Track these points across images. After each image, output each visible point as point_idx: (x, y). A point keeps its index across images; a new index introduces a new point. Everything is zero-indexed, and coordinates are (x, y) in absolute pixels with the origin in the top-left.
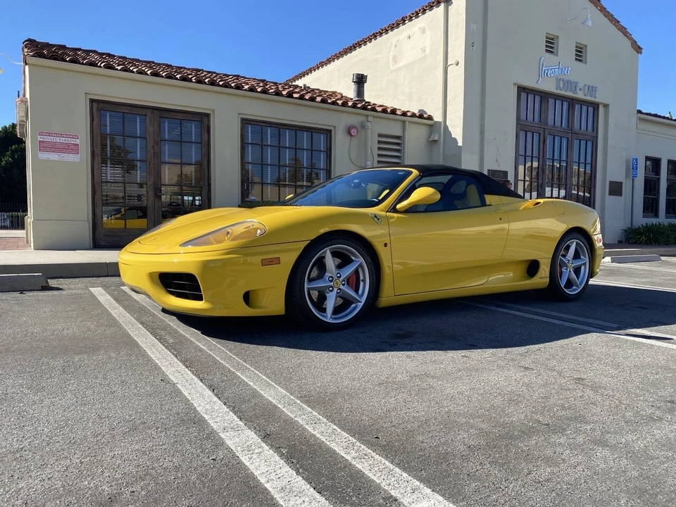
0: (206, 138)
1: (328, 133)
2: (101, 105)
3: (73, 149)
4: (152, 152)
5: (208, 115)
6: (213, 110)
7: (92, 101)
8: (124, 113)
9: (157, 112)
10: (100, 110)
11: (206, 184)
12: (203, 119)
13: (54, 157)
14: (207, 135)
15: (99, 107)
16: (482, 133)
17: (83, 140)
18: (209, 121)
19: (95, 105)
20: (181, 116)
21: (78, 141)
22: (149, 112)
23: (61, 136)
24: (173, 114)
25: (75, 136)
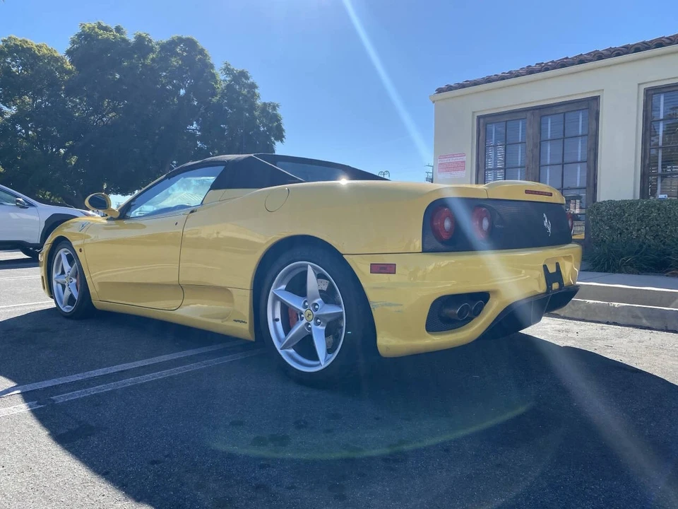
0: (594, 126)
2: (487, 119)
3: (460, 166)
4: (531, 156)
5: (596, 99)
6: (603, 91)
7: (479, 118)
8: (506, 121)
9: (537, 111)
10: (486, 124)
11: (592, 184)
12: (590, 106)
13: (447, 175)
14: (594, 122)
15: (485, 122)
17: (470, 157)
18: (598, 105)
19: (481, 121)
20: (561, 109)
21: (465, 159)
22: (529, 114)
23: (453, 156)
24: (555, 108)
25: (463, 155)
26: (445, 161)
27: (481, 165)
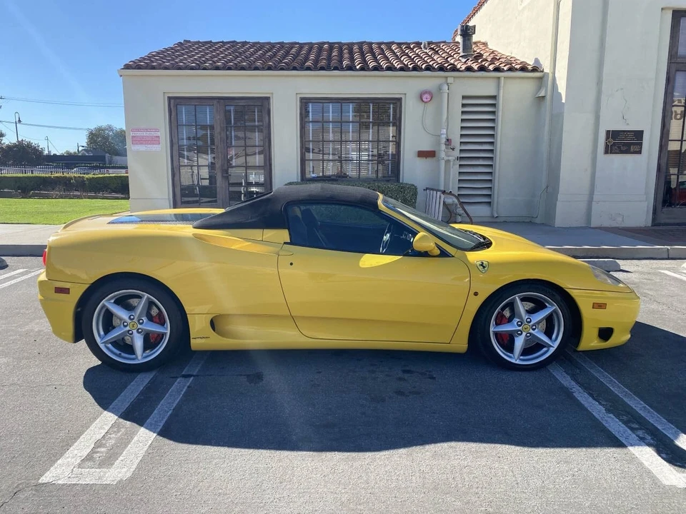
0: (267, 120)
1: (397, 102)
2: (178, 101)
3: (155, 140)
4: (219, 137)
5: (268, 99)
6: (272, 93)
7: (170, 98)
8: (195, 105)
9: (222, 101)
10: (176, 106)
11: (268, 164)
12: (263, 103)
13: (142, 148)
15: (175, 103)
16: (599, 82)
17: (163, 133)
18: (269, 103)
19: (172, 101)
20: (242, 103)
21: (159, 134)
22: (215, 102)
23: (147, 130)
24: (237, 101)
25: (157, 130)
26: (139, 134)
27: (175, 140)
